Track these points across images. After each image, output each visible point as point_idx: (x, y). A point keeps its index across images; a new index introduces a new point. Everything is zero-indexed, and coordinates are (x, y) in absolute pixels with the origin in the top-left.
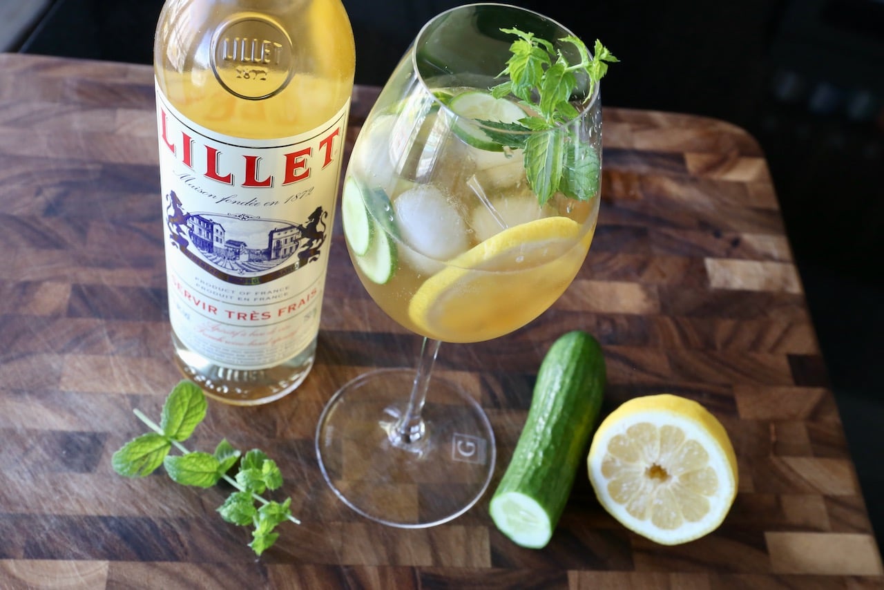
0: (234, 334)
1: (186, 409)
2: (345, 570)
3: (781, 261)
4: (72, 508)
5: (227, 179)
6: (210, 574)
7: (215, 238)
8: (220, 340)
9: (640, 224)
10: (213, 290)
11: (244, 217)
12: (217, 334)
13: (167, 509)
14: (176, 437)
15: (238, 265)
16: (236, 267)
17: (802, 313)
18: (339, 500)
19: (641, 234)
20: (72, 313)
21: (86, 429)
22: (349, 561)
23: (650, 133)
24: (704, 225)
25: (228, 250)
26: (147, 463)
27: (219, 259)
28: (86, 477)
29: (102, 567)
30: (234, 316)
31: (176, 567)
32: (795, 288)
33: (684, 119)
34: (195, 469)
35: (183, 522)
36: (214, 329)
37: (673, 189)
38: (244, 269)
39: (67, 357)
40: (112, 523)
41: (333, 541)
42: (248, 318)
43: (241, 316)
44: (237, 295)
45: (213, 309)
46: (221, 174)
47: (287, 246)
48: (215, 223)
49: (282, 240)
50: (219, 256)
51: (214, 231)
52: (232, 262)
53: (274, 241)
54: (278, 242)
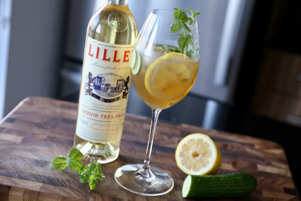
0: (102, 125)
5: (108, 60)
7: (102, 84)
8: (97, 129)
10: (98, 106)
11: (111, 74)
12: (96, 127)
15: (107, 94)
16: (107, 95)
25: (105, 88)
27: (102, 92)
30: (103, 117)
36: (96, 124)
38: (109, 95)
42: (107, 117)
43: (105, 117)
44: (105, 107)
45: (97, 115)
46: (107, 58)
47: (121, 87)
48: (103, 78)
49: (120, 84)
50: (102, 91)
51: (102, 81)
52: (105, 93)
53: (118, 84)
54: (119, 85)
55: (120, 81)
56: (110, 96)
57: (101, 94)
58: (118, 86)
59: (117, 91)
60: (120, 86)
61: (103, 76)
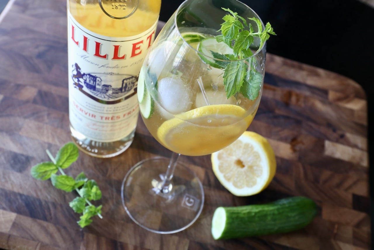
1: (68, 155)
2: (119, 244)
3: (362, 149)
4: (8, 187)
6: (59, 231)
7: (97, 84)
9: (299, 118)
10: (94, 107)
11: (111, 74)
13: (49, 197)
14: (61, 166)
15: (108, 96)
17: (365, 176)
18: (125, 212)
19: (298, 123)
20: (35, 102)
21: (25, 153)
22: (122, 240)
23: (315, 78)
24: (329, 125)
25: (103, 89)
26: (46, 175)
27: (98, 93)
28: (18, 174)
29: (13, 216)
30: (104, 119)
31: (45, 223)
32: (365, 163)
33: (333, 75)
34: (63, 182)
35: (54, 205)
37: (319, 106)
39: (27, 120)
40: (23, 197)
41: (118, 229)
43: (107, 118)
44: (106, 109)
45: (94, 116)
47: (130, 86)
48: (97, 77)
50: (98, 91)
51: (97, 80)
52: (104, 94)
56: (111, 98)
57: (97, 95)
61: (97, 75)
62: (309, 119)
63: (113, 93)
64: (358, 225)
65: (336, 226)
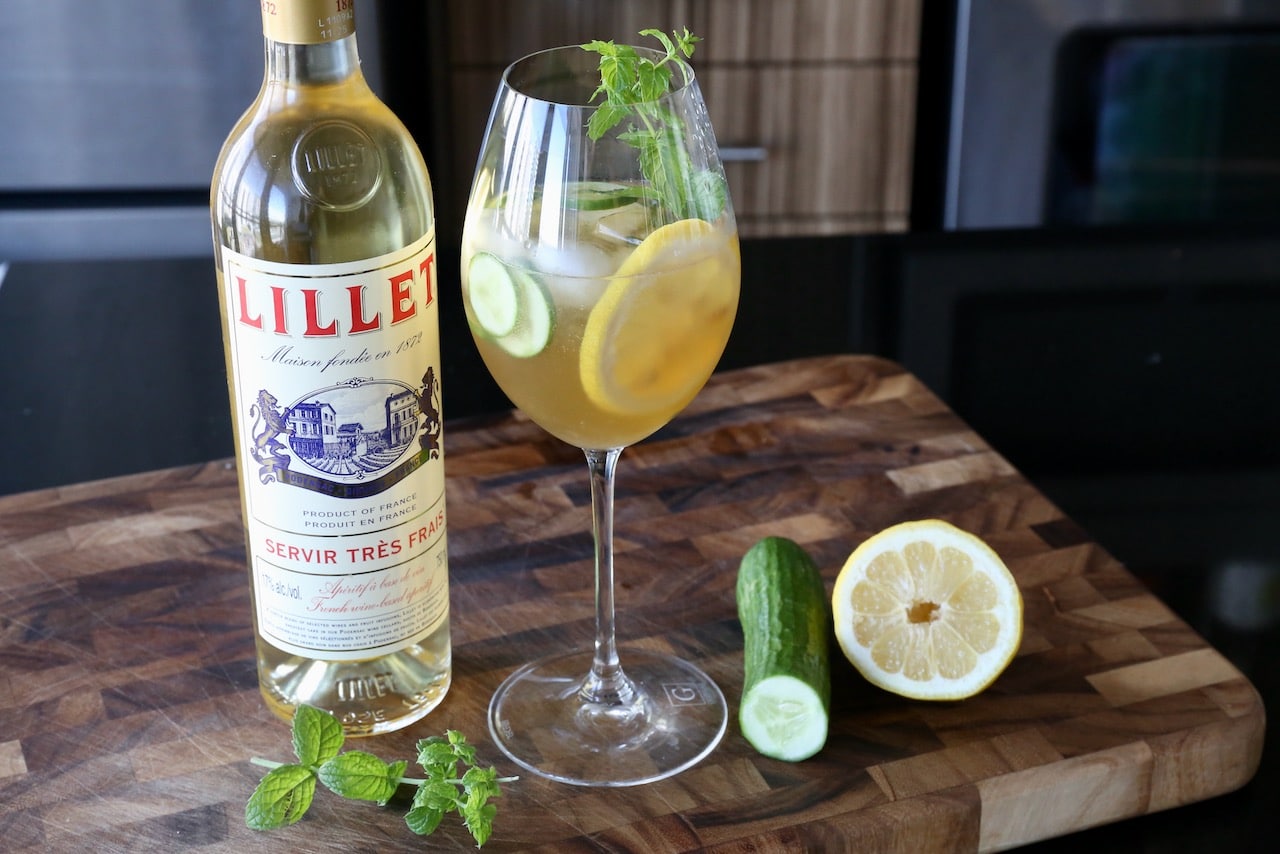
0: (361, 589)
3: (978, 452)
5: (332, 330)
7: (324, 430)
8: (344, 609)
10: (327, 520)
11: (355, 383)
12: (339, 601)
16: (354, 468)
17: (1029, 489)
19: (795, 471)
23: (759, 385)
24: (867, 445)
25: (341, 443)
27: (332, 462)
30: (359, 555)
32: (1009, 470)
33: (793, 365)
36: (336, 591)
38: (364, 469)
42: (375, 554)
43: (367, 553)
44: (359, 517)
45: (331, 556)
46: (324, 324)
47: (406, 423)
48: (322, 405)
49: (400, 413)
50: (331, 457)
51: (323, 417)
52: (348, 461)
53: (392, 415)
54: (397, 418)
55: (399, 401)
57: (329, 472)
58: (393, 421)
59: (394, 441)
60: (401, 418)
61: (322, 399)
62: (812, 456)
63: (369, 451)
64: (1091, 567)
65: (1046, 590)
